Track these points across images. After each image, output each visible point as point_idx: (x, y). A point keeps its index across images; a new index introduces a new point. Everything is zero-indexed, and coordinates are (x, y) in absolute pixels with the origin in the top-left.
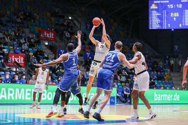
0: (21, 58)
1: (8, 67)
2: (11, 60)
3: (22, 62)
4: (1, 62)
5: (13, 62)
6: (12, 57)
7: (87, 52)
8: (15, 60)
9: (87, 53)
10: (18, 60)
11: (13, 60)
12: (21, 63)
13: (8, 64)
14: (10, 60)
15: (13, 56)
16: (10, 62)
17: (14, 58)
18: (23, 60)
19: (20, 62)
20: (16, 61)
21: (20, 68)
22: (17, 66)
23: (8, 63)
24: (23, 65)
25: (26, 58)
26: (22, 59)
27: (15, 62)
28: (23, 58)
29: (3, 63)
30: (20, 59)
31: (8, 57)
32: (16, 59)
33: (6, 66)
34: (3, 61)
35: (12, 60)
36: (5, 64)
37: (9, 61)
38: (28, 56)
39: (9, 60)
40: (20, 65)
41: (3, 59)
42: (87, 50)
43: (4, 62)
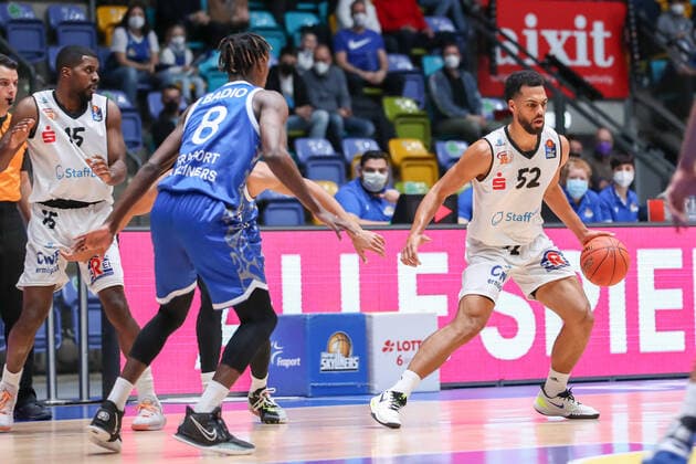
0: (589, 28)
1: (499, 106)
2: (514, 50)
3: (601, 60)
4: (446, 70)
5: (529, 62)
6: (519, 27)
8: (543, 43)
10: (570, 47)
11: (532, 48)
12: (594, 69)
13: (494, 79)
14: (506, 52)
15: (531, 20)
16: (512, 61)
17: (538, 28)
18: (606, 40)
19: (582, 60)
20: (557, 50)
21: (584, 106)
22: (566, 91)
23: (494, 70)
24: (609, 80)
25: (628, 24)
26: (600, 32)
27: (548, 62)
28: (606, 28)
29: (456, 74)
30: (581, 39)
31: (494, 28)
32: (550, 35)
33: (478, 95)
34: (454, 60)
35: (522, 44)
36: (468, 79)
37: (500, 61)
38: (643, 14)
39: (498, 51)
40: (590, 79)
41: (453, 49)
43: (462, 66)
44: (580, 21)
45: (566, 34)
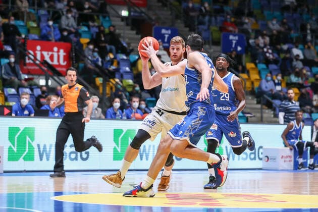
0: (58, 52)
1: (26, 77)
2: (32, 57)
3: (62, 63)
4: (9, 64)
5: (38, 62)
6: (34, 50)
7: (231, 32)
8: (42, 56)
9: (231, 37)
10: (52, 58)
11: (39, 57)
12: (60, 66)
13: (25, 67)
14: (29, 58)
15: (39, 48)
16: (31, 62)
17: (41, 51)
18: (64, 56)
19: (55, 62)
20: (47, 59)
21: (56, 78)
22: (50, 73)
23: (25, 64)
24: (64, 69)
25: (72, 51)
26: (62, 53)
27: (44, 62)
28: (64, 52)
29: (13, 65)
30: (56, 55)
31: (25, 50)
32: (45, 53)
33: (21, 72)
34: (13, 60)
35: (35, 56)
37: (27, 61)
38: (77, 48)
39: (27, 58)
40: (58, 69)
41: (12, 56)
42: (231, 28)
44: (56, 49)
45: (50, 53)
